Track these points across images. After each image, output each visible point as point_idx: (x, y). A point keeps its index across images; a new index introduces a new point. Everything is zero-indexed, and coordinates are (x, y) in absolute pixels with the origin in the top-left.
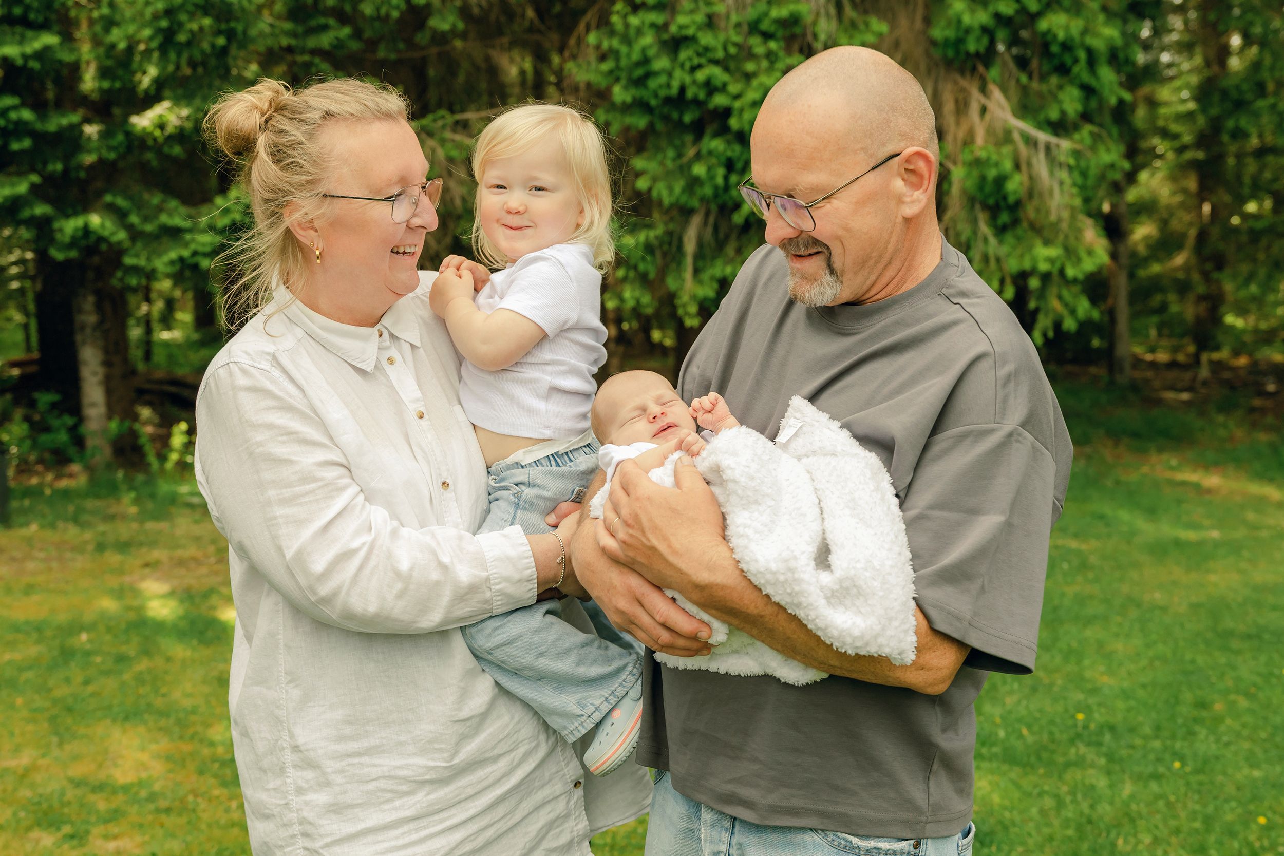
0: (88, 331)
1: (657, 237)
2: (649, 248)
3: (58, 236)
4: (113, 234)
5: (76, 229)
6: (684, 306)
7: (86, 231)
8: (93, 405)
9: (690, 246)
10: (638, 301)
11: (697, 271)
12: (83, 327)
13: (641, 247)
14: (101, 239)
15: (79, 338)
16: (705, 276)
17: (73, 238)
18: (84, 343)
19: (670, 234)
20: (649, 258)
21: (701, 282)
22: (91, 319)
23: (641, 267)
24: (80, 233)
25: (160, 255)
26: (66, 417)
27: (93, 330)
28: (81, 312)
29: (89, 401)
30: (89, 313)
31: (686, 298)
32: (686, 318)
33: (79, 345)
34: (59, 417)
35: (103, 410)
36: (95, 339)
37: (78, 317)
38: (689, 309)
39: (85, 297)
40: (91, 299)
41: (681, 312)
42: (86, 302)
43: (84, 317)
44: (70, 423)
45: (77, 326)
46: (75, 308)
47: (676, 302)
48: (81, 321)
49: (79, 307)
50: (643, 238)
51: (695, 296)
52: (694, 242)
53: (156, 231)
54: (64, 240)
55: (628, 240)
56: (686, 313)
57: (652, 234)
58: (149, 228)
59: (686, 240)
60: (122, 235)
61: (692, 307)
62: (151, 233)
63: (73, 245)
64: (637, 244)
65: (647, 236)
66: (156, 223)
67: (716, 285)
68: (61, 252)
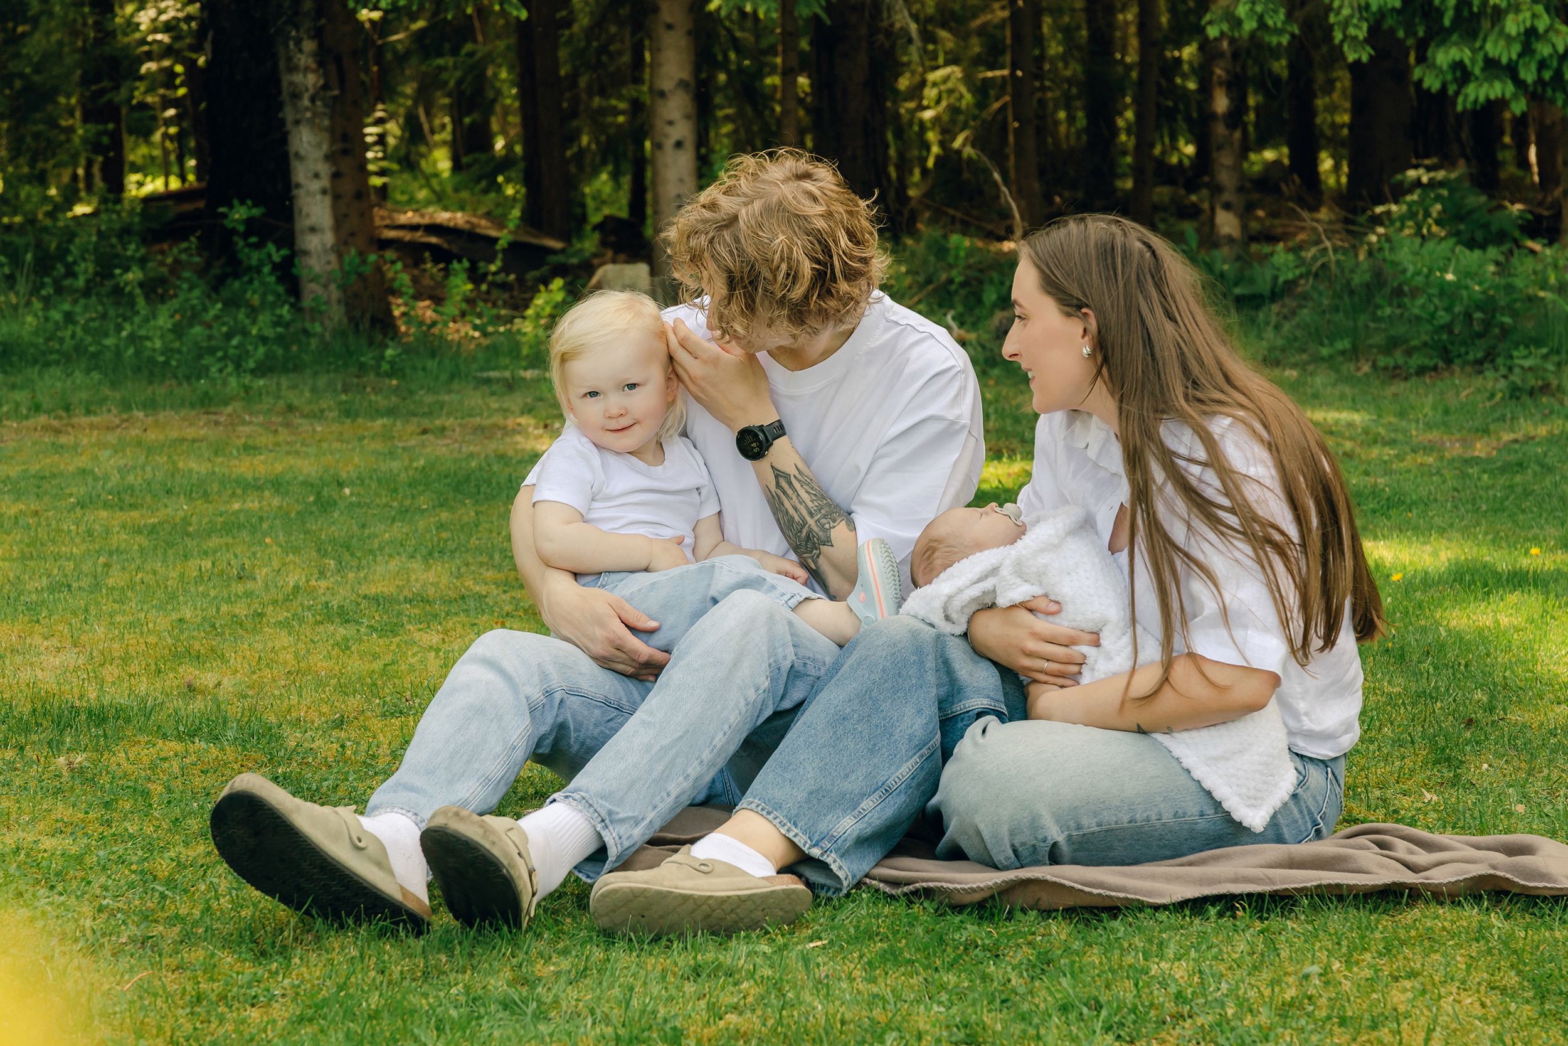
0: (306, 102)
6: (1346, 24)
8: (313, 230)
10: (1262, 25)
12: (296, 96)
15: (289, 114)
18: (297, 122)
22: (310, 80)
26: (271, 247)
27: (313, 100)
28: (293, 69)
29: (308, 223)
30: (307, 69)
31: (1346, 12)
32: (1346, 48)
33: (289, 126)
34: (259, 246)
35: (329, 238)
36: (315, 115)
37: (286, 79)
38: (1352, 31)
39: (298, 42)
40: (309, 46)
41: (1338, 36)
42: (300, 51)
43: (298, 78)
44: (277, 258)
45: (285, 95)
46: (282, 65)
47: (1332, 19)
48: (291, 83)
49: (289, 59)
51: (1363, 9)
56: (1347, 38)
61: (1358, 27)
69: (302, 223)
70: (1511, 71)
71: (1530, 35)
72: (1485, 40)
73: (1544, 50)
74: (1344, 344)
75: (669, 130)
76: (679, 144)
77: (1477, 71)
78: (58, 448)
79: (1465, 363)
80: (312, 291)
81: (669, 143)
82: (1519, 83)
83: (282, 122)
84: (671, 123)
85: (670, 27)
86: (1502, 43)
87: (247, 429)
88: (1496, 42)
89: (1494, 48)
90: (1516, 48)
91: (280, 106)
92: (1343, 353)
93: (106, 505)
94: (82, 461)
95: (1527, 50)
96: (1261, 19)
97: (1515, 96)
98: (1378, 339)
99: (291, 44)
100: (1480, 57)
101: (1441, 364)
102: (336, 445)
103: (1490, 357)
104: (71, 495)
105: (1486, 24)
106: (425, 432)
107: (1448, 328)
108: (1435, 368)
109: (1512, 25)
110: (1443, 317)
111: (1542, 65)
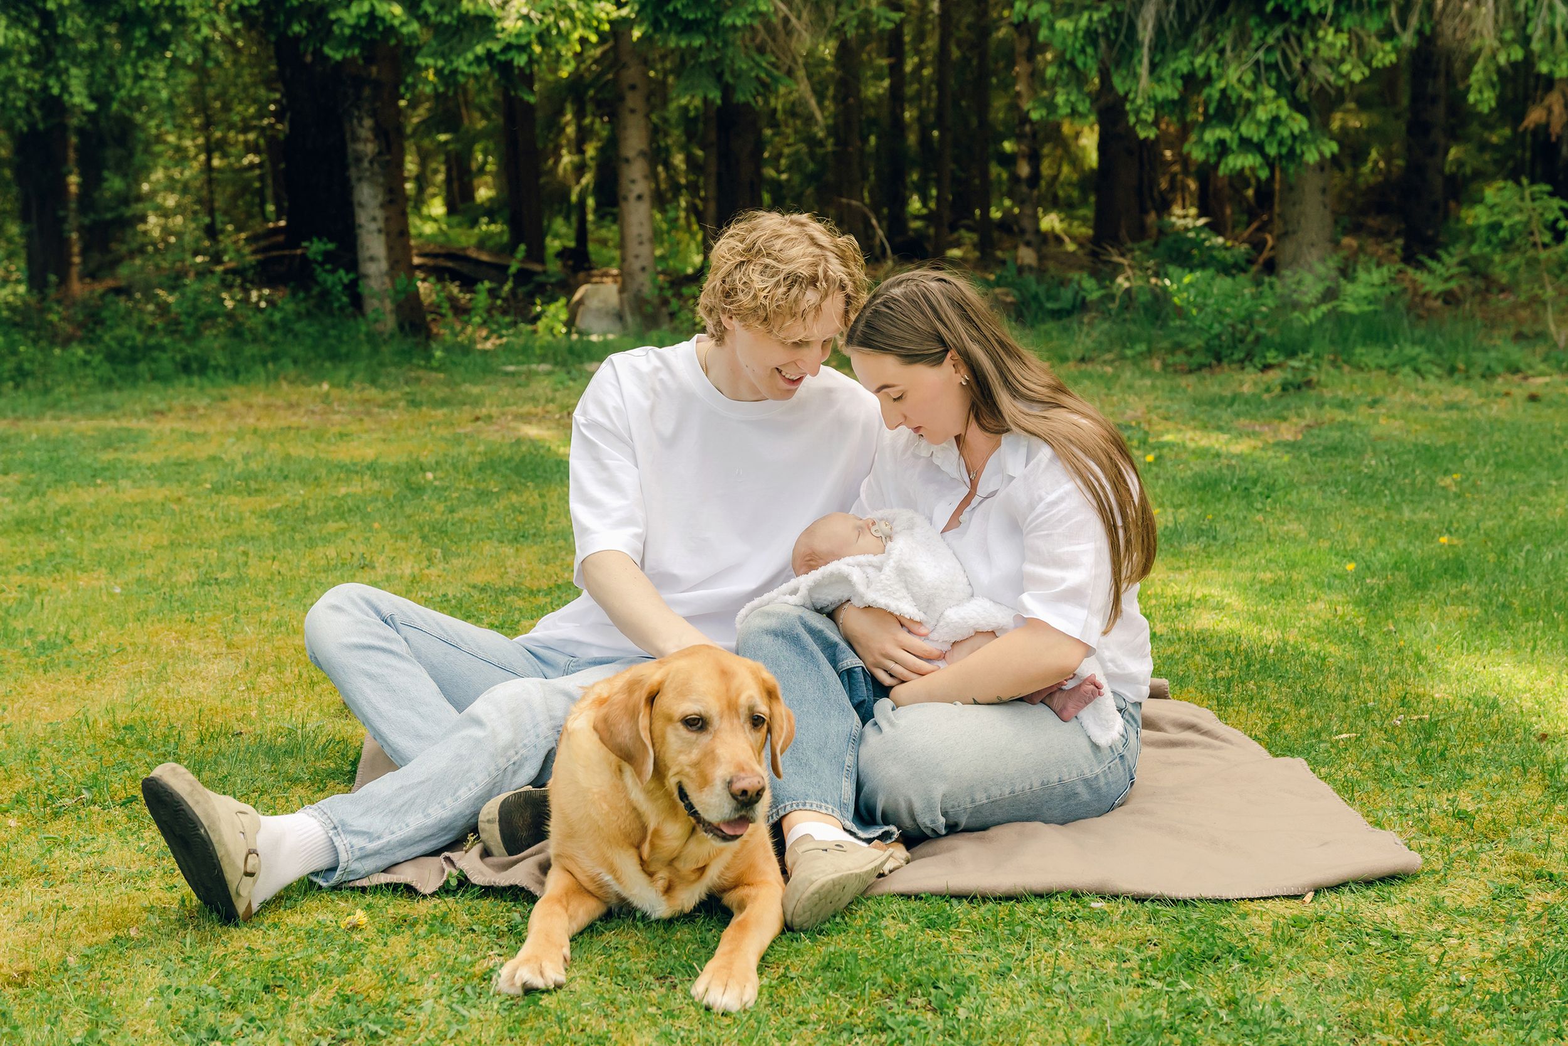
0: (366, 164)
1: (1102, 21)
2: (1091, 36)
3: (336, 29)
4: (403, 24)
5: (359, 17)
6: (1137, 112)
7: (372, 18)
8: (372, 259)
9: (1146, 34)
11: (1153, 67)
12: (359, 160)
13: (1080, 34)
14: (391, 30)
15: (353, 173)
16: (1166, 73)
17: (355, 27)
18: (360, 179)
19: (1119, 17)
20: (1089, 50)
21: (1160, 80)
22: (369, 148)
23: (1079, 63)
24: (363, 22)
25: (462, 53)
26: (341, 272)
27: (371, 162)
28: (356, 139)
29: (367, 254)
30: (366, 140)
31: (1139, 101)
32: (1138, 128)
33: (354, 182)
34: (333, 271)
35: (384, 265)
36: (373, 174)
37: (351, 147)
38: (1143, 116)
39: (360, 119)
40: (368, 122)
41: (1132, 120)
42: (362, 126)
43: (360, 147)
44: (346, 280)
45: (350, 158)
46: (348, 136)
47: (1128, 107)
48: (355, 151)
49: (353, 133)
50: (1084, 22)
51: (1151, 99)
52: (1150, 26)
53: (454, 23)
54: (342, 33)
55: (1064, 25)
56: (1138, 120)
57: (1096, 17)
58: (446, 19)
59: (1140, 25)
60: (415, 26)
61: (1147, 113)
62: (449, 26)
63: (352, 40)
64: (1076, 30)
65: (1090, 19)
66: (455, 13)
67: (1179, 83)
68: (337, 50)
69: (363, 254)
70: (1259, 148)
71: (1275, 121)
72: (1239, 125)
73: (1284, 132)
74: (1142, 347)
75: (633, 187)
76: (639, 197)
77: (1234, 146)
78: (190, 436)
79: (1232, 362)
80: (372, 305)
81: (632, 197)
82: (1265, 156)
83: (348, 179)
84: (633, 182)
85: (633, 111)
86: (1253, 126)
87: (337, 417)
88: (1248, 126)
89: (1248, 130)
90: (1264, 131)
91: (345, 167)
92: (1141, 354)
93: (236, 492)
94: (211, 449)
95: (1272, 132)
97: (1261, 166)
98: (1166, 344)
99: (355, 121)
100: (1236, 136)
101: (1214, 362)
102: (411, 432)
103: (1249, 356)
104: (206, 481)
105: (1240, 112)
106: (477, 419)
107: (1218, 336)
108: (1210, 366)
109: (1262, 113)
110: (1217, 328)
111: (1281, 143)
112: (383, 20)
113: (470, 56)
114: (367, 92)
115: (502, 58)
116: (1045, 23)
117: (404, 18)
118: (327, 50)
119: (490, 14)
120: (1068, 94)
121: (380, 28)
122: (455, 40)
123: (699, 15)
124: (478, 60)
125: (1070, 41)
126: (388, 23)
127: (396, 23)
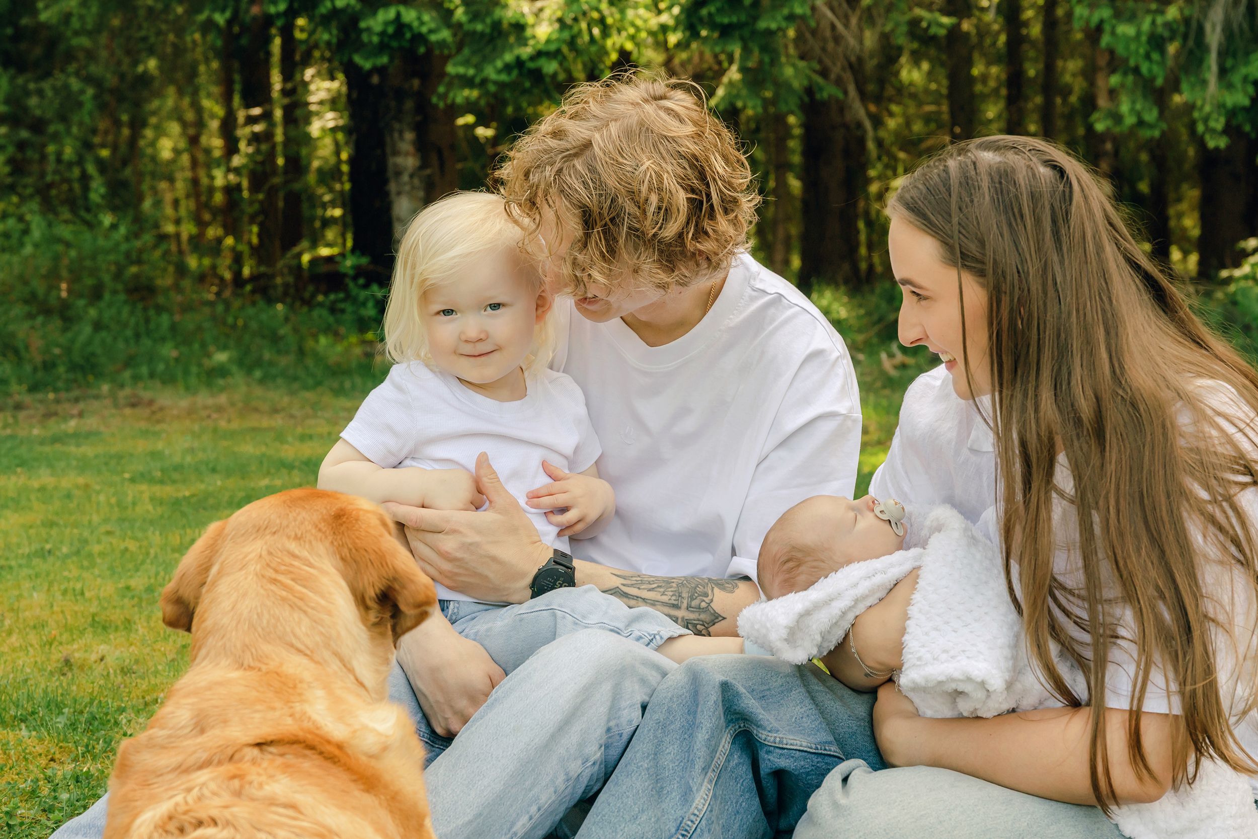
0: (405, 178)
1: (1167, 25)
2: (1156, 40)
3: (365, 37)
4: (431, 31)
5: (387, 23)
6: (1206, 120)
7: (399, 25)
9: (1214, 38)
10: (1141, 123)
11: (1223, 72)
12: (398, 174)
13: (1144, 39)
14: (419, 38)
15: (392, 187)
16: (1236, 78)
17: (383, 34)
18: (399, 193)
19: (1187, 21)
20: (1155, 56)
21: (1230, 86)
22: (410, 162)
23: (1144, 68)
24: (391, 30)
25: (492, 61)
27: (412, 176)
28: (396, 153)
30: (407, 154)
31: (1207, 108)
32: (1207, 137)
33: (393, 196)
34: (366, 286)
36: (413, 188)
37: (391, 160)
38: (1212, 124)
39: (401, 133)
40: (409, 136)
41: (1201, 128)
42: (402, 139)
43: (400, 160)
45: (390, 173)
46: (388, 150)
47: (1196, 115)
48: (396, 165)
49: (394, 146)
50: (1146, 26)
51: (1221, 106)
52: (1219, 29)
53: (488, 30)
54: (370, 42)
55: (1126, 29)
56: (1208, 130)
57: (1160, 20)
58: (479, 27)
59: (1208, 27)
60: (445, 34)
61: (1217, 120)
62: (482, 34)
63: (382, 47)
64: (1139, 34)
65: (1153, 23)
66: (488, 21)
67: (1251, 90)
68: (367, 58)
83: (387, 194)
91: (386, 182)
96: (1139, 115)
99: (396, 135)
112: (409, 27)
113: (499, 64)
114: (409, 105)
115: (531, 65)
116: (1107, 28)
117: (433, 25)
118: (358, 59)
119: (522, 21)
120: (1134, 102)
121: (408, 35)
122: (488, 50)
123: (734, 19)
124: (508, 68)
125: (1133, 47)
126: (416, 31)
127: (424, 30)
